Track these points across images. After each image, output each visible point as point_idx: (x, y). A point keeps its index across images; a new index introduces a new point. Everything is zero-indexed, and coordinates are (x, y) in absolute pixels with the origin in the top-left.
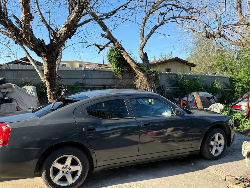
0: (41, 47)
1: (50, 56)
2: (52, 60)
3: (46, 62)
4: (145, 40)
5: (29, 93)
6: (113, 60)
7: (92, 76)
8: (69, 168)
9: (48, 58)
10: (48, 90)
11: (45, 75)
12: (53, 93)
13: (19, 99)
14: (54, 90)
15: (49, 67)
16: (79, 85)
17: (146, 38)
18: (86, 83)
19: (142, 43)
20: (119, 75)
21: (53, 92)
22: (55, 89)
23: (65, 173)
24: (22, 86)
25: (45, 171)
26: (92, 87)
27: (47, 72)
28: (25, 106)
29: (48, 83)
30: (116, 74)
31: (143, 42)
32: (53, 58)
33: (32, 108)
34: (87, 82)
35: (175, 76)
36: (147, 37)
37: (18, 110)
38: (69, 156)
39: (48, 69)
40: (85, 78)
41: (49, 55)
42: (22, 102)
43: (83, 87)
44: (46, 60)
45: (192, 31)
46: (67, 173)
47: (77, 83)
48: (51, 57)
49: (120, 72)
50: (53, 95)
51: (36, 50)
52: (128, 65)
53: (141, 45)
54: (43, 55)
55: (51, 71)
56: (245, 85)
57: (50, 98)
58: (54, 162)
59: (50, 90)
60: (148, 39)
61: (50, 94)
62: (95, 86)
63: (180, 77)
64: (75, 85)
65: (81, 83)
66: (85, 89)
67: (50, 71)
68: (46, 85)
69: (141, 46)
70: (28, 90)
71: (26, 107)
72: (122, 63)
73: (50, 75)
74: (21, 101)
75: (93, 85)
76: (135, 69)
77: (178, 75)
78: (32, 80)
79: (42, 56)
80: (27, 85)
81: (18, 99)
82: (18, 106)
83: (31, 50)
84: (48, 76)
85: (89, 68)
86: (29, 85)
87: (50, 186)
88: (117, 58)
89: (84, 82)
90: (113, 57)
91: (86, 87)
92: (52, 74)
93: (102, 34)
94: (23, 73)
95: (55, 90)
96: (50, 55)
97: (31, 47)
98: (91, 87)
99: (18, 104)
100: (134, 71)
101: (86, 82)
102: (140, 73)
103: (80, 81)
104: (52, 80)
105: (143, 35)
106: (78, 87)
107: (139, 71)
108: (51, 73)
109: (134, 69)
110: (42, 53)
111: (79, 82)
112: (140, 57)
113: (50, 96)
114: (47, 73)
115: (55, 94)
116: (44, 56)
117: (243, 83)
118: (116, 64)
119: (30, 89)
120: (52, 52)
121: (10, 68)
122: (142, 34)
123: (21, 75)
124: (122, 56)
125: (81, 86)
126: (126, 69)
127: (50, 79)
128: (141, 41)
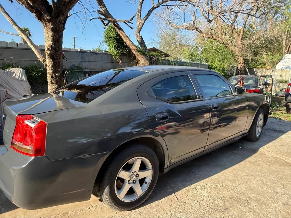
0: (44, 6)
1: (56, 21)
2: (59, 28)
3: (51, 30)
4: (142, 21)
5: (17, 77)
6: (111, 42)
7: (89, 59)
8: (137, 175)
9: (53, 23)
10: (49, 71)
11: (48, 49)
12: (55, 75)
13: (7, 84)
14: (57, 72)
15: (55, 38)
16: (76, 69)
17: (143, 19)
19: (139, 25)
20: (118, 59)
21: (57, 74)
22: (59, 69)
23: (131, 184)
24: (5, 68)
25: (109, 186)
27: (51, 45)
28: (16, 93)
29: (51, 61)
30: (115, 58)
31: (141, 24)
32: (60, 25)
33: (28, 95)
34: (84, 65)
35: (168, 62)
36: (145, 18)
37: (7, 98)
38: (138, 158)
39: (52, 41)
40: (81, 61)
41: (56, 19)
42: (12, 88)
43: (81, 71)
44: (52, 26)
45: (168, 22)
46: (134, 182)
48: (58, 23)
49: (119, 56)
50: (56, 78)
51: (37, 9)
52: (127, 47)
53: (138, 26)
54: (47, 19)
55: (56, 43)
56: (220, 72)
57: (52, 83)
58: (120, 170)
59: (52, 71)
60: (145, 21)
61: (52, 77)
63: (172, 63)
65: (78, 67)
66: (83, 74)
67: (54, 44)
68: (46, 65)
69: (139, 28)
70: (14, 74)
71: (18, 94)
72: (121, 46)
73: (54, 50)
74: (10, 87)
75: (91, 69)
76: (136, 52)
77: (171, 61)
78: (18, 61)
79: (45, 21)
80: (13, 67)
81: (4, 84)
82: (7, 93)
83: (28, 8)
84: (52, 52)
85: (85, 50)
86: (15, 67)
87: (115, 206)
88: (116, 39)
90: (111, 37)
91: (84, 71)
92: (57, 49)
93: (98, 10)
94: (3, 52)
95: (59, 71)
96: (58, 20)
97: (28, 4)
99: (6, 91)
100: (133, 54)
102: (141, 56)
104: (57, 57)
105: (140, 17)
106: (75, 71)
107: (140, 54)
108: (56, 47)
109: (134, 52)
110: (46, 15)
111: (76, 65)
112: (138, 41)
113: (52, 80)
114: (51, 47)
115: (58, 76)
116: (49, 21)
117: (219, 71)
118: (115, 46)
119: (18, 73)
120: (60, 15)
122: (139, 15)
124: (120, 37)
125: (78, 70)
126: (125, 51)
127: (55, 56)
128: (139, 23)
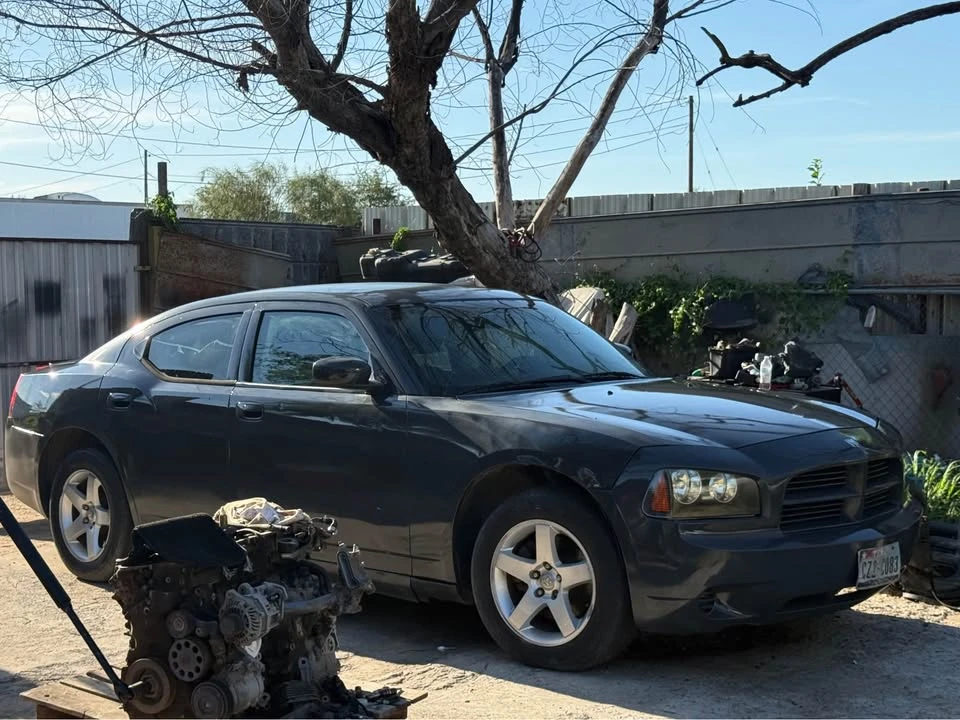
18: (861, 271)
26: (897, 294)
47: (809, 271)
62: (914, 287)
64: (802, 282)
89: (852, 269)
98: (892, 294)
101: (861, 266)
103: (829, 260)
121: (570, 214)
123: (584, 242)
